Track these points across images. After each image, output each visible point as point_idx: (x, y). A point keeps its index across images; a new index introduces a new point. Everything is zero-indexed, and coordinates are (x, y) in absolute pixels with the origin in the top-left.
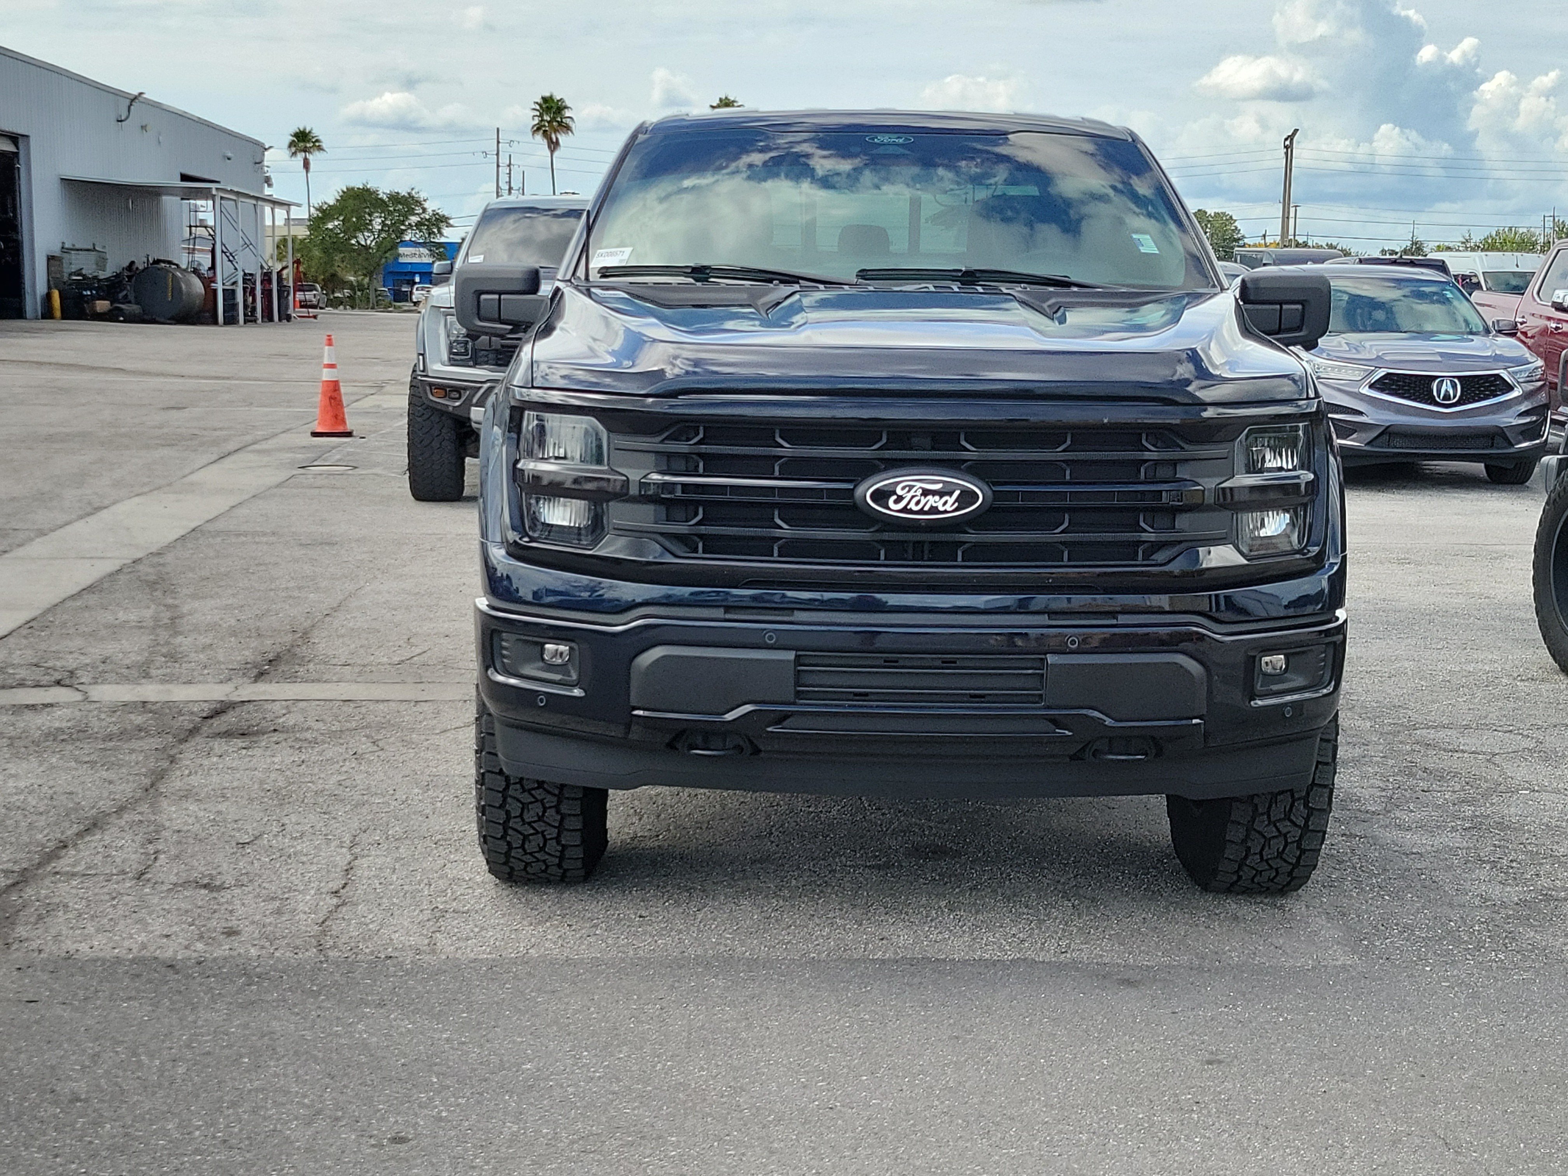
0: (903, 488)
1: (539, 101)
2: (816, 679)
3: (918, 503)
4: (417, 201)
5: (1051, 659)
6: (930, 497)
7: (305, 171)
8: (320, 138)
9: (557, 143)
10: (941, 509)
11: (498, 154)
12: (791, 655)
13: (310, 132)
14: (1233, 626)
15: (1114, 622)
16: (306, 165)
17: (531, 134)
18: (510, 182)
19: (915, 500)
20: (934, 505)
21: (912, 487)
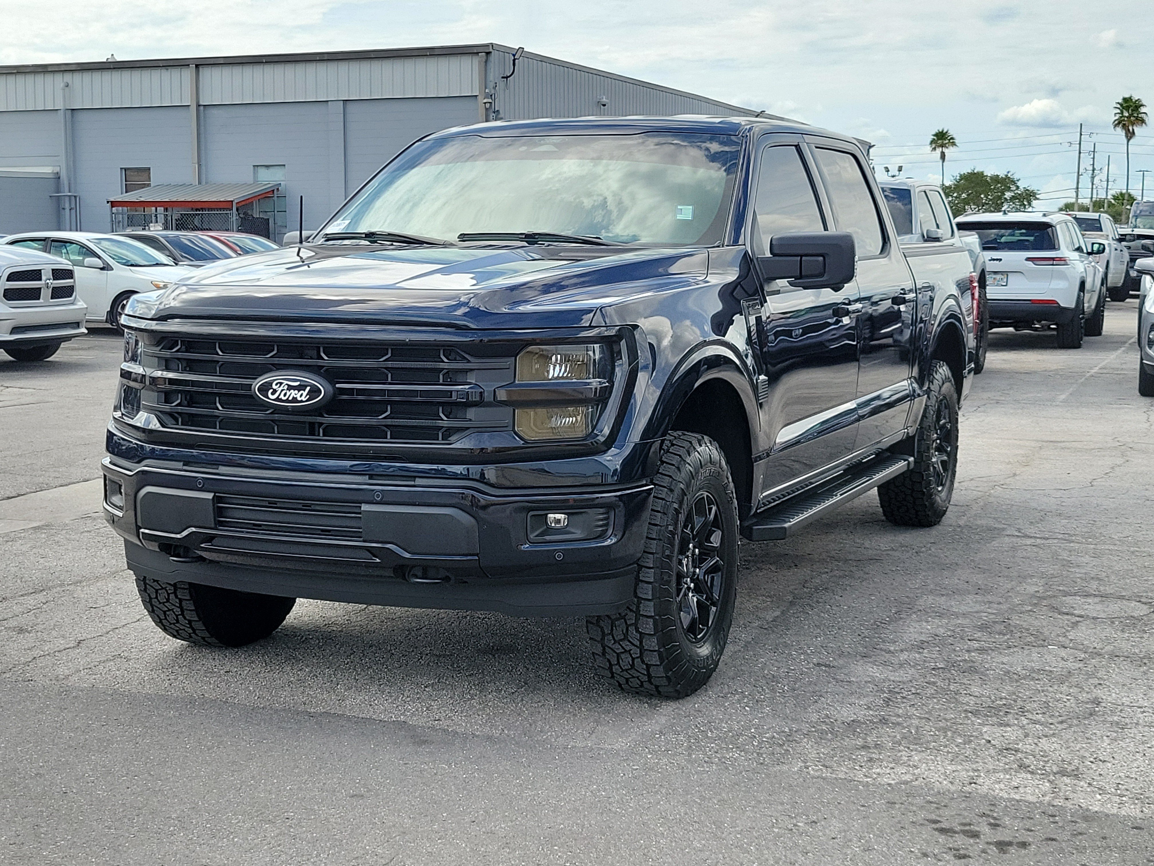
0: (276, 384)
1: (1120, 101)
2: (237, 514)
3: (285, 395)
4: (1012, 181)
5: (365, 507)
6: (292, 391)
7: (941, 161)
8: (954, 136)
9: (1133, 133)
10: (299, 399)
11: (1080, 144)
12: (210, 496)
13: (947, 132)
14: (506, 490)
15: (412, 483)
16: (943, 156)
17: (1113, 127)
18: (1093, 165)
19: (284, 392)
20: (295, 396)
21: (281, 384)
